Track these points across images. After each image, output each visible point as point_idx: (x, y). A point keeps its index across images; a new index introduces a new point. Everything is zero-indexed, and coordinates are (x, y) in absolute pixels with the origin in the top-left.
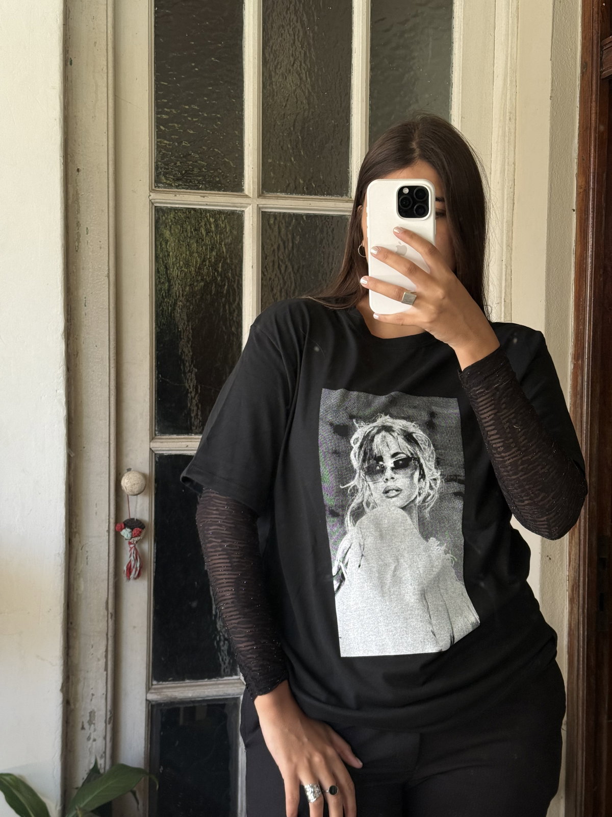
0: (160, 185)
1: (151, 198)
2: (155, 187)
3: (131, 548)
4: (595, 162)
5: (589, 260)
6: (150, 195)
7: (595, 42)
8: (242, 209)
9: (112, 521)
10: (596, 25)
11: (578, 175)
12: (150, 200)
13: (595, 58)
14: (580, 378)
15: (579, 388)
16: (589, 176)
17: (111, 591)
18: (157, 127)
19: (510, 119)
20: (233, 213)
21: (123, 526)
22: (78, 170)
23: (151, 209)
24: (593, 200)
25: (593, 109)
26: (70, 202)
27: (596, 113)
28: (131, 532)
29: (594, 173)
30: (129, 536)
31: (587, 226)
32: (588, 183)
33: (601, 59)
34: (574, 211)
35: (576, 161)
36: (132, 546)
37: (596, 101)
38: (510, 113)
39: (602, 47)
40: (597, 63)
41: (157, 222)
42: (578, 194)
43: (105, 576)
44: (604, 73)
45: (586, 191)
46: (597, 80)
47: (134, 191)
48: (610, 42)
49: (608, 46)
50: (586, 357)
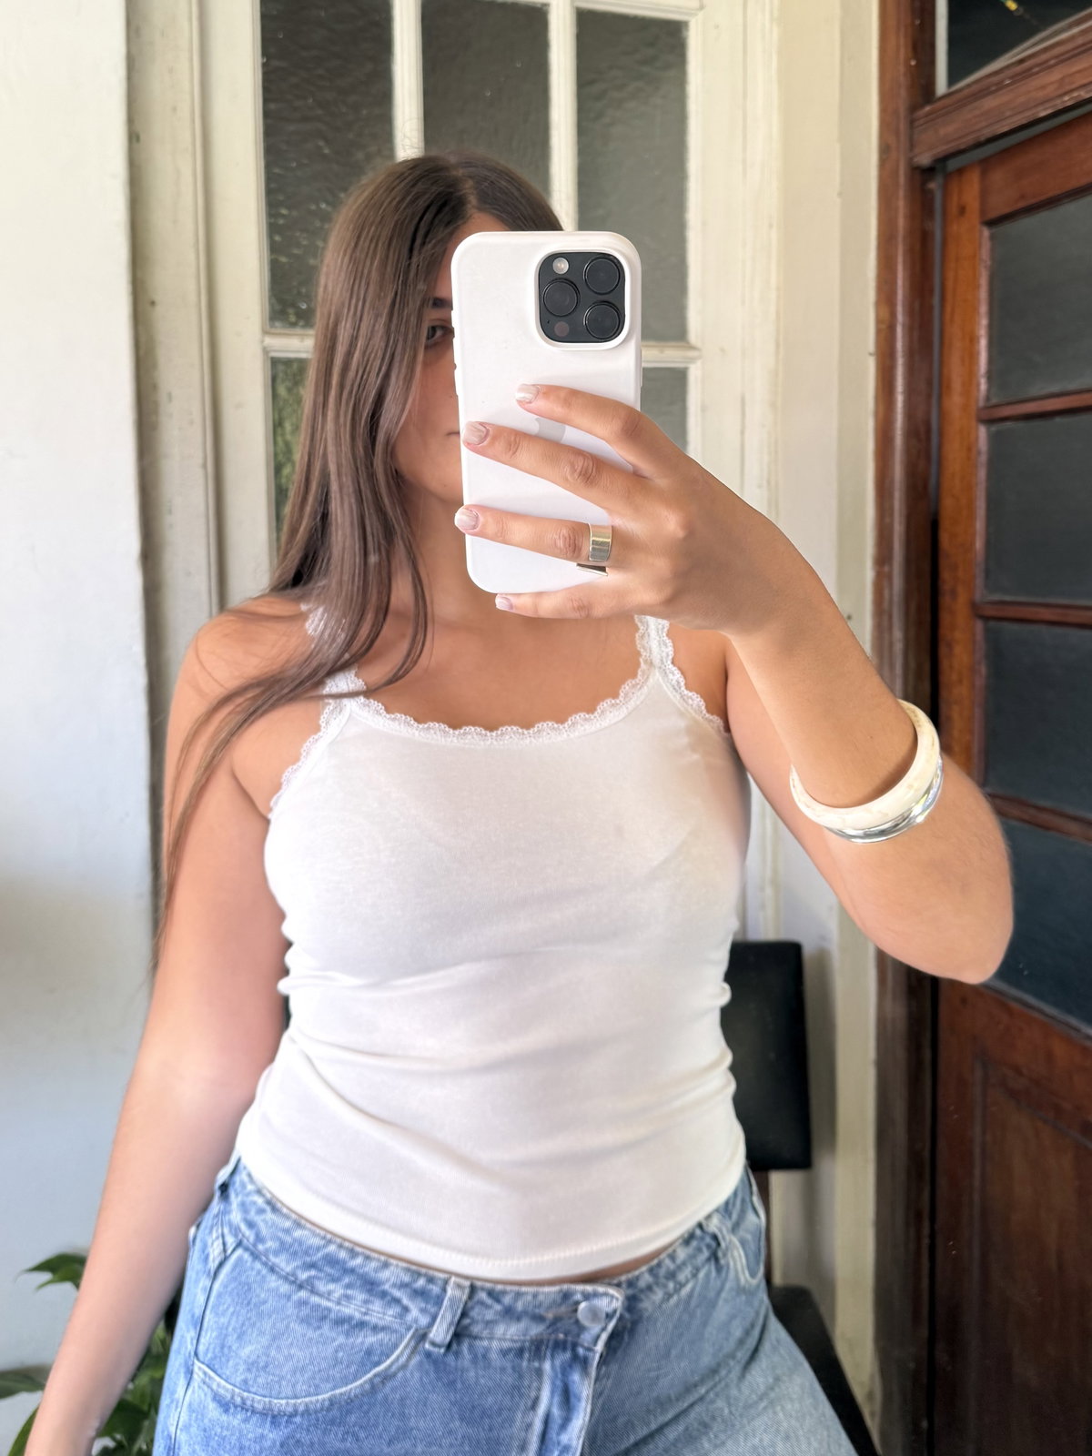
0: (277, 324)
1: (264, 343)
2: (270, 327)
4: (904, 284)
5: (898, 425)
6: (262, 340)
7: (902, 115)
10: (902, 92)
11: (878, 304)
12: (264, 347)
13: (902, 138)
14: (886, 592)
15: (886, 605)
16: (896, 305)
22: (153, 303)
23: (264, 360)
24: (903, 341)
25: (901, 210)
26: (142, 353)
27: (905, 217)
29: (903, 300)
31: (895, 377)
32: (893, 314)
33: (911, 139)
34: (870, 355)
35: (872, 285)
37: (905, 199)
39: (912, 123)
40: (906, 147)
41: (274, 381)
42: (878, 332)
44: (916, 159)
45: (891, 327)
46: (906, 169)
47: (239, 334)
48: (926, 115)
49: (923, 121)
50: (896, 562)
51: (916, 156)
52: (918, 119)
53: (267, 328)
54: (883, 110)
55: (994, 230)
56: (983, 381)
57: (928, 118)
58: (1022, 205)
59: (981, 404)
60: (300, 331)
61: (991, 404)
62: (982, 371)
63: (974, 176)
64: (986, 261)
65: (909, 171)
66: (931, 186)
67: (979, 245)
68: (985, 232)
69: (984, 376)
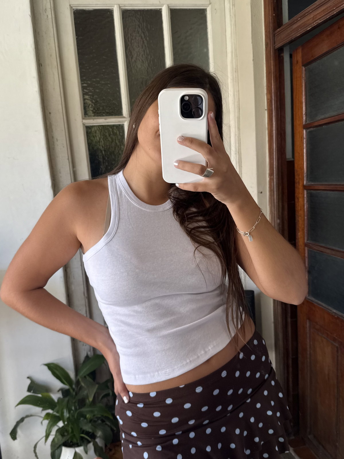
0: (87, 116)
1: (83, 122)
2: (85, 117)
4: (274, 87)
5: (274, 132)
6: (82, 121)
7: (271, 33)
8: (123, 123)
10: (271, 25)
11: (267, 94)
13: (271, 40)
15: (272, 188)
16: (272, 94)
18: (83, 90)
19: (235, 72)
20: (120, 125)
22: (50, 113)
24: (274, 105)
26: (48, 127)
27: (273, 65)
29: (274, 92)
31: (272, 117)
32: (271, 97)
33: (274, 40)
34: (266, 110)
35: (265, 88)
37: (273, 60)
38: (235, 69)
39: (274, 35)
42: (268, 102)
44: (276, 47)
45: (271, 101)
46: (273, 50)
47: (75, 120)
48: (278, 32)
49: (277, 34)
50: (275, 174)
51: (276, 46)
52: (276, 34)
53: (84, 117)
54: (266, 32)
55: (306, 68)
56: (304, 116)
57: (279, 33)
58: (312, 59)
59: (304, 123)
60: (94, 118)
61: (306, 123)
62: (304, 113)
63: (300, 50)
64: (304, 78)
65: (274, 51)
66: (282, 55)
67: (302, 73)
68: (304, 68)
69: (305, 114)
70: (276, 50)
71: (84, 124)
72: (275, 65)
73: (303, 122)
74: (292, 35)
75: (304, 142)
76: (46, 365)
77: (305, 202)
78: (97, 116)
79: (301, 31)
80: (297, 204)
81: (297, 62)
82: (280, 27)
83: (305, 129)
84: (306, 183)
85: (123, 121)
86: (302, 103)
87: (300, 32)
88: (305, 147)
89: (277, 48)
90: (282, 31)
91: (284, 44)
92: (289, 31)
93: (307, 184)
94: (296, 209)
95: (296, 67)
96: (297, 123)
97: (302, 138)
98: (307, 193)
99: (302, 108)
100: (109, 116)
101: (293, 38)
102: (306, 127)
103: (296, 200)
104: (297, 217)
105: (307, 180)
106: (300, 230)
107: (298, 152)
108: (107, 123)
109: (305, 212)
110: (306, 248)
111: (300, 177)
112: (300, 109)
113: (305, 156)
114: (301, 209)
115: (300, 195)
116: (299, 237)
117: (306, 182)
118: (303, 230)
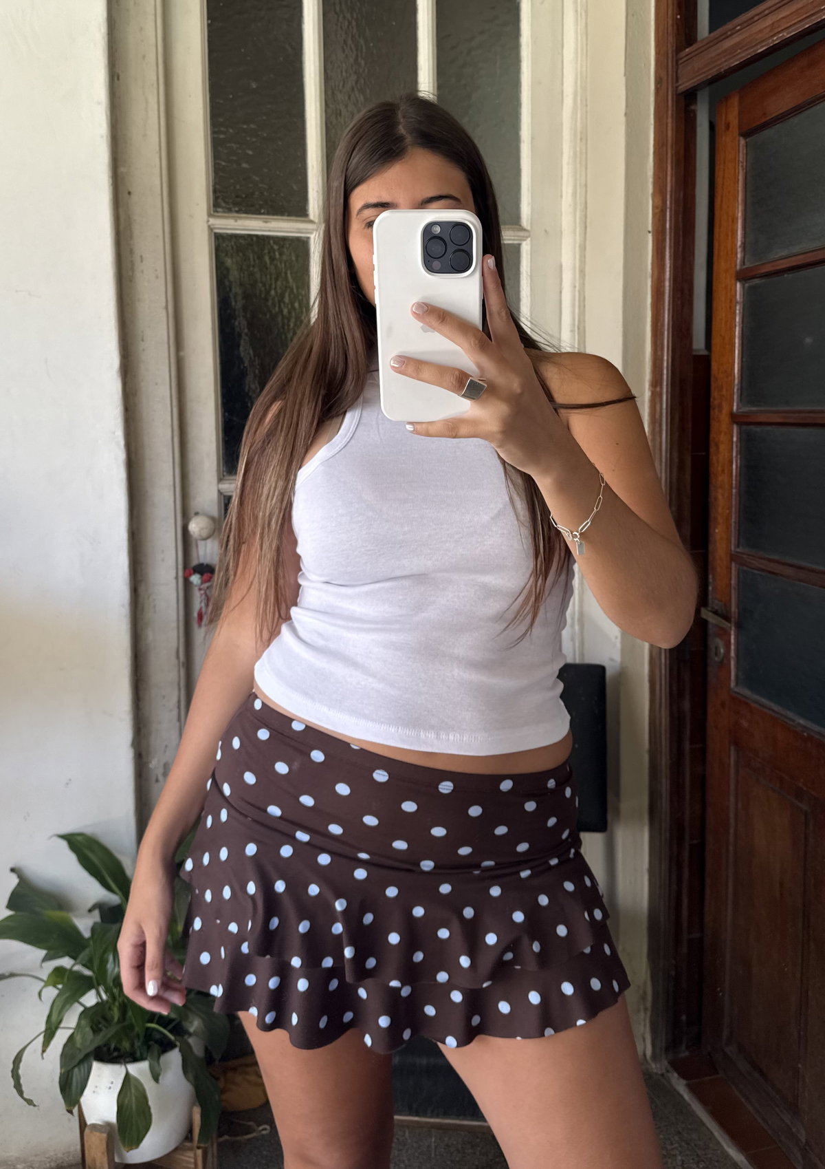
0: (219, 210)
1: (211, 223)
2: (214, 212)
3: (201, 595)
4: (671, 180)
5: (667, 284)
6: (208, 221)
7: (670, 56)
8: (308, 235)
9: (181, 567)
10: (671, 38)
11: (654, 195)
12: (209, 227)
13: (670, 73)
14: (658, 407)
15: (657, 416)
16: (666, 194)
17: (182, 640)
18: (214, 147)
19: (581, 139)
20: (298, 239)
21: (192, 571)
22: (129, 193)
23: (210, 235)
24: (670, 221)
25: (670, 125)
26: (122, 227)
27: (672, 130)
28: (201, 578)
29: (671, 191)
30: (199, 582)
31: (665, 248)
32: (664, 202)
33: (677, 73)
36: (202, 592)
37: (672, 118)
38: (581, 133)
39: (677, 61)
40: (672, 78)
41: (217, 249)
42: (654, 215)
43: (174, 625)
44: (680, 88)
45: (663, 211)
46: (673, 95)
47: (191, 216)
48: (687, 55)
49: (685, 59)
50: (665, 383)
51: (680, 85)
52: (681, 59)
53: (212, 212)
54: (658, 53)
55: (747, 140)
56: (739, 250)
57: (688, 57)
58: (763, 120)
59: (738, 267)
60: (236, 215)
61: (744, 267)
62: (739, 243)
63: (735, 102)
64: (742, 163)
65: (675, 97)
66: (693, 107)
67: (737, 151)
68: (742, 141)
69: (740, 247)
70: (679, 94)
71: (210, 229)
72: (677, 130)
73: (736, 266)
74: (719, 62)
75: (738, 312)
76: (63, 837)
77: (734, 454)
78: (246, 212)
79: (743, 55)
80: (713, 459)
81: (728, 127)
82: (691, 45)
83: (740, 281)
84: (737, 409)
85: (306, 229)
86: (734, 220)
87: (739, 56)
88: (737, 324)
89: (683, 90)
90: (696, 52)
91: (699, 82)
92: (713, 55)
93: (740, 410)
94: (712, 470)
95: (723, 138)
96: (720, 265)
97: (731, 301)
98: (740, 433)
99: (734, 232)
100: (273, 214)
101: (722, 70)
102: (742, 276)
103: (712, 449)
104: (712, 488)
105: (741, 399)
106: (720, 520)
107: (721, 335)
108: (270, 231)
109: (734, 478)
110: (733, 564)
111: (724, 392)
112: (730, 234)
113: (737, 345)
114: (723, 471)
115: (723, 438)
116: (718, 537)
117: (738, 405)
118: (728, 519)
